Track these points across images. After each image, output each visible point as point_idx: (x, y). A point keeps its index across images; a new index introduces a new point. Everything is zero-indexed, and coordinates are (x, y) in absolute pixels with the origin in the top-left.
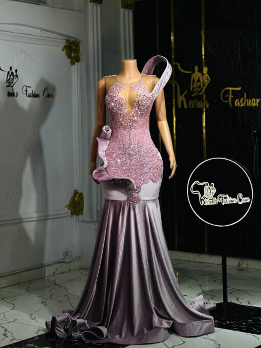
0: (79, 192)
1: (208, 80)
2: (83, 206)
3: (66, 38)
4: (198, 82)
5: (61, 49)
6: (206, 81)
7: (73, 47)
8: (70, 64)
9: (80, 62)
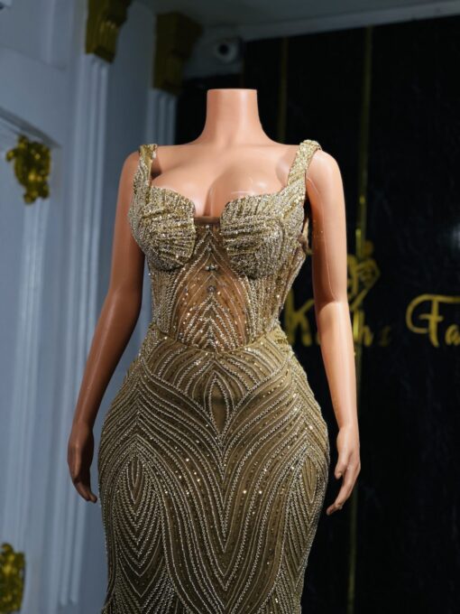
0: (17, 550)
2: (22, 590)
3: (18, 130)
5: (3, 155)
6: (368, 277)
7: (33, 157)
8: (21, 200)
9: (47, 202)
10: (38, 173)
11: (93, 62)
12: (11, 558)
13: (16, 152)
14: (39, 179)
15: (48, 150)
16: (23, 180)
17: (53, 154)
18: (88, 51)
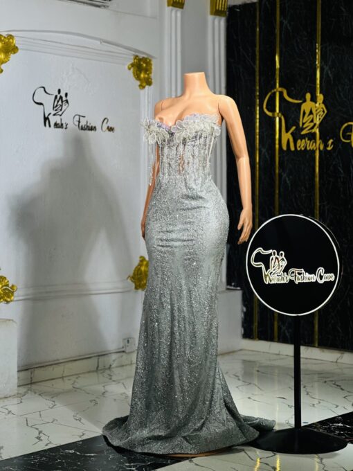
1: (324, 112)
3: (133, 53)
4: (309, 115)
5: (127, 67)
6: (322, 113)
7: (142, 65)
8: (138, 87)
9: (152, 86)
10: (145, 73)
11: (172, 10)
12: (145, 263)
13: (133, 65)
14: (146, 76)
15: (150, 60)
16: (138, 78)
17: (153, 62)
18: (168, 6)
